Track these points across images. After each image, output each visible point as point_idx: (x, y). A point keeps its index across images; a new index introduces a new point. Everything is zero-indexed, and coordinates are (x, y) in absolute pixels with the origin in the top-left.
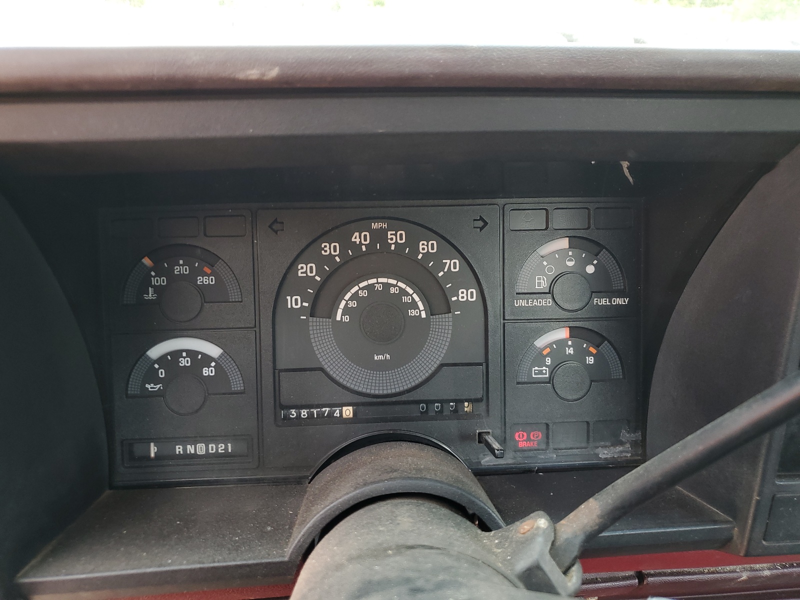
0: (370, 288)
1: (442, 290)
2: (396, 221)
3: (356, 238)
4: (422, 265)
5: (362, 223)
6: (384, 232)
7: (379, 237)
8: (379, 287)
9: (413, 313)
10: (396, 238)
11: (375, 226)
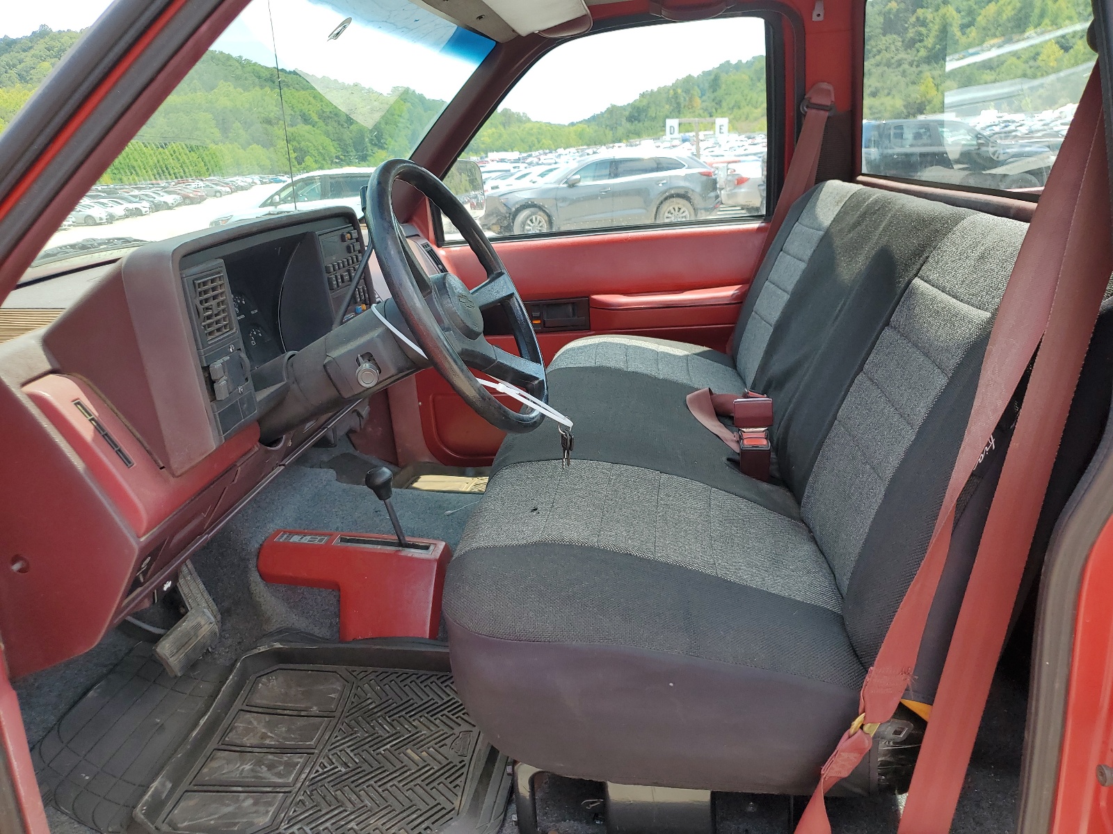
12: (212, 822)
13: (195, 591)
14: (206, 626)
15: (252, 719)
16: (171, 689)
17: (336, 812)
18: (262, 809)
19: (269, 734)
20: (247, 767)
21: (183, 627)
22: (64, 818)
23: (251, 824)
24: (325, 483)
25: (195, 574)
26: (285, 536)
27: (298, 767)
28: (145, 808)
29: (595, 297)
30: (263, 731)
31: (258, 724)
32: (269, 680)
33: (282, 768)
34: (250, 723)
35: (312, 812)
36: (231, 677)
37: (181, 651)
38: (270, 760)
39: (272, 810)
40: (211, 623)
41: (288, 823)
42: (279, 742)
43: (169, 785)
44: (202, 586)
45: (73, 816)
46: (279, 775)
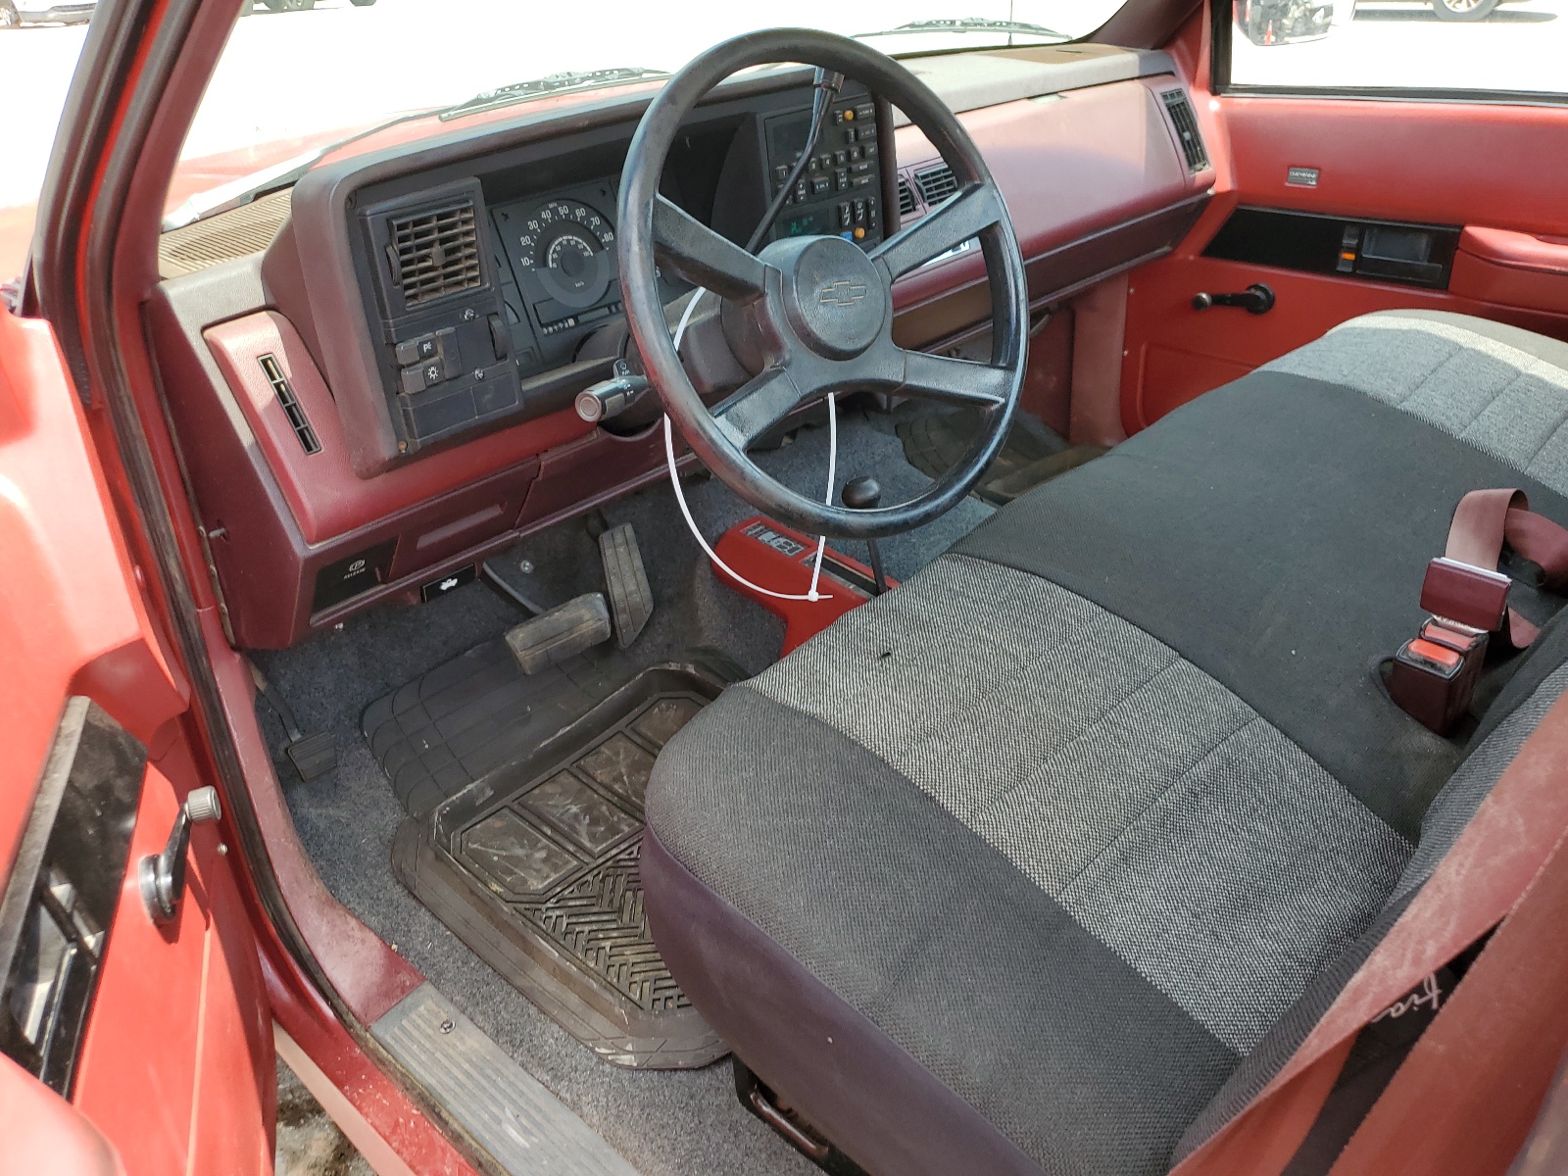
0: (560, 244)
1: (596, 237)
2: (560, 200)
3: (544, 215)
4: (580, 224)
5: (544, 206)
6: (556, 209)
7: (555, 212)
8: (565, 242)
9: (586, 254)
10: (563, 211)
11: (551, 206)
12: (496, 858)
13: (626, 568)
14: (591, 622)
15: (622, 751)
16: (568, 676)
17: (605, 918)
18: (546, 870)
19: (625, 778)
20: (574, 809)
21: (553, 617)
22: (384, 782)
23: (525, 882)
24: (878, 458)
25: (634, 546)
26: (761, 528)
27: (617, 837)
28: (448, 809)
29: (1472, 230)
30: (623, 770)
31: (624, 759)
32: (668, 708)
33: (602, 829)
34: (618, 754)
35: (585, 903)
36: (623, 688)
37: (539, 646)
38: (602, 813)
39: (554, 877)
40: (600, 620)
41: (556, 903)
42: (627, 792)
43: (489, 793)
44: (638, 563)
45: (393, 784)
46: (593, 837)
